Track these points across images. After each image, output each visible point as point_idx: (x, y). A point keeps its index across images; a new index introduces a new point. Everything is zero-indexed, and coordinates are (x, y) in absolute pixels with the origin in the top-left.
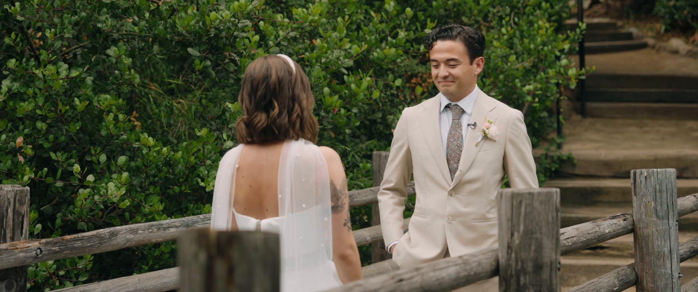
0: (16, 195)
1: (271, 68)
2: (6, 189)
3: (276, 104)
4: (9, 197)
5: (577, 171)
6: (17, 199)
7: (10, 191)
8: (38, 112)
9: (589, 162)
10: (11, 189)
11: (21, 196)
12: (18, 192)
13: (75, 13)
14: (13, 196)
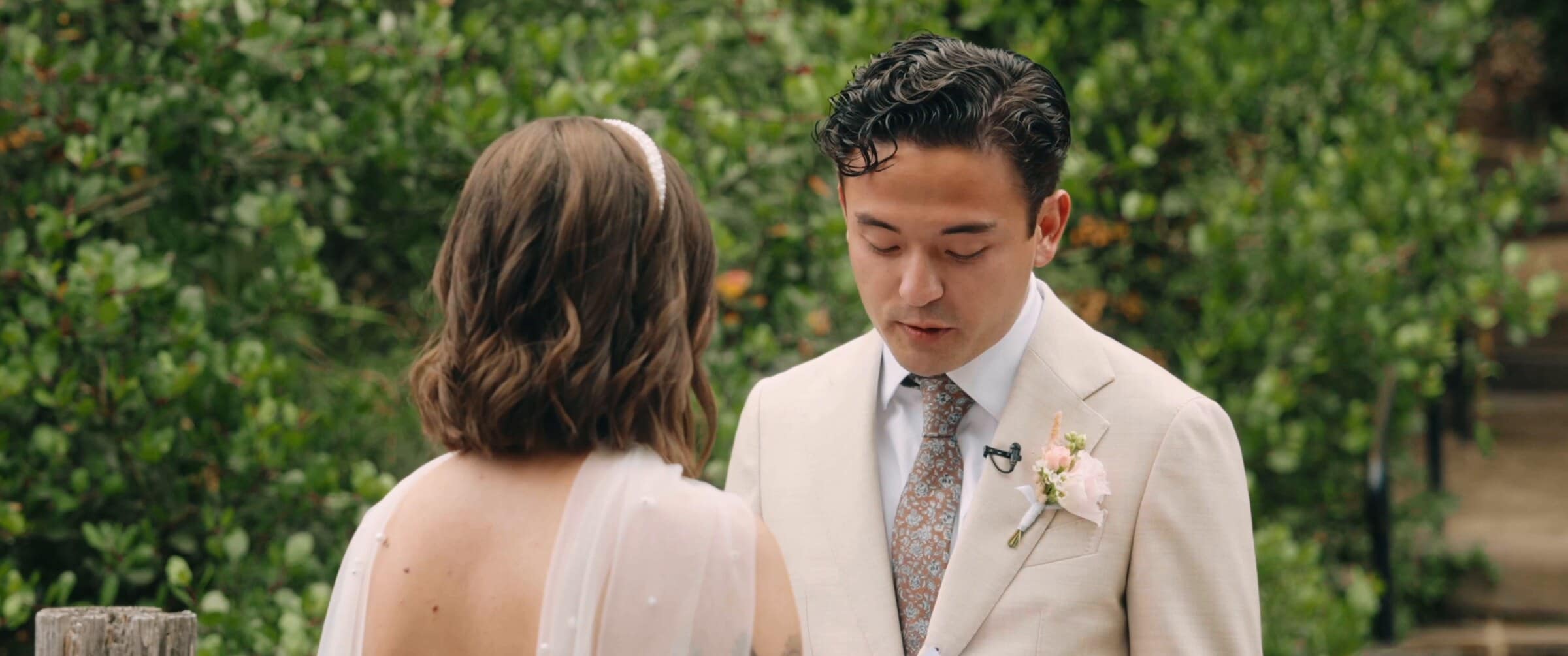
0: (165, 634)
1: (567, 169)
2: (136, 618)
3: (572, 314)
4: (147, 640)
5: (1503, 600)
6: (169, 647)
7: (150, 622)
8: (42, 397)
9: (1538, 574)
10: (152, 617)
11: (179, 639)
12: (172, 627)
13: (142, 89)
14: (158, 637)
